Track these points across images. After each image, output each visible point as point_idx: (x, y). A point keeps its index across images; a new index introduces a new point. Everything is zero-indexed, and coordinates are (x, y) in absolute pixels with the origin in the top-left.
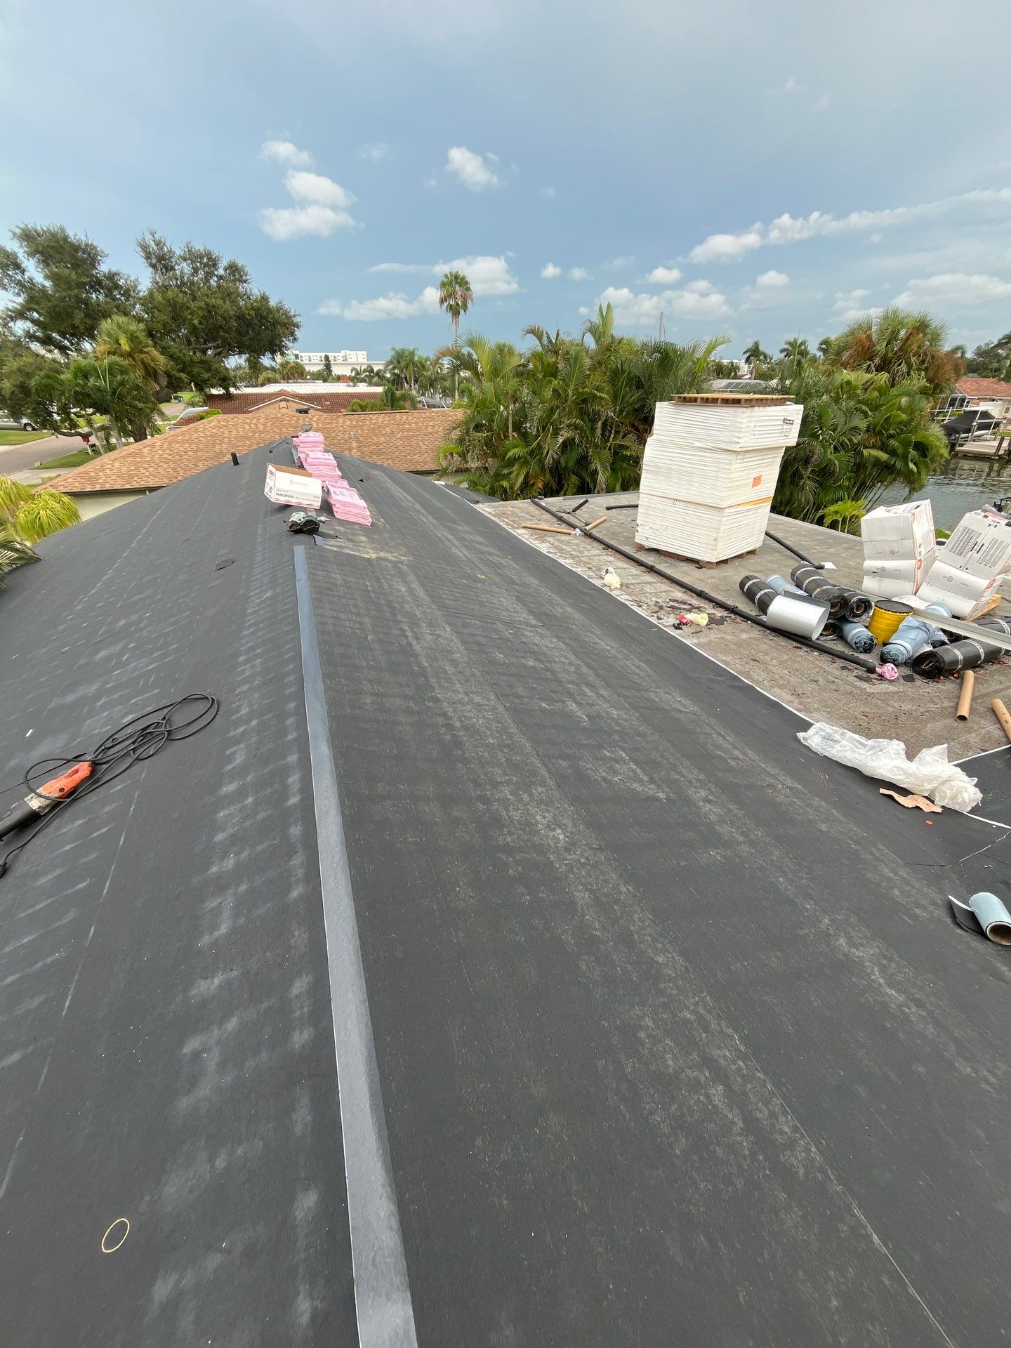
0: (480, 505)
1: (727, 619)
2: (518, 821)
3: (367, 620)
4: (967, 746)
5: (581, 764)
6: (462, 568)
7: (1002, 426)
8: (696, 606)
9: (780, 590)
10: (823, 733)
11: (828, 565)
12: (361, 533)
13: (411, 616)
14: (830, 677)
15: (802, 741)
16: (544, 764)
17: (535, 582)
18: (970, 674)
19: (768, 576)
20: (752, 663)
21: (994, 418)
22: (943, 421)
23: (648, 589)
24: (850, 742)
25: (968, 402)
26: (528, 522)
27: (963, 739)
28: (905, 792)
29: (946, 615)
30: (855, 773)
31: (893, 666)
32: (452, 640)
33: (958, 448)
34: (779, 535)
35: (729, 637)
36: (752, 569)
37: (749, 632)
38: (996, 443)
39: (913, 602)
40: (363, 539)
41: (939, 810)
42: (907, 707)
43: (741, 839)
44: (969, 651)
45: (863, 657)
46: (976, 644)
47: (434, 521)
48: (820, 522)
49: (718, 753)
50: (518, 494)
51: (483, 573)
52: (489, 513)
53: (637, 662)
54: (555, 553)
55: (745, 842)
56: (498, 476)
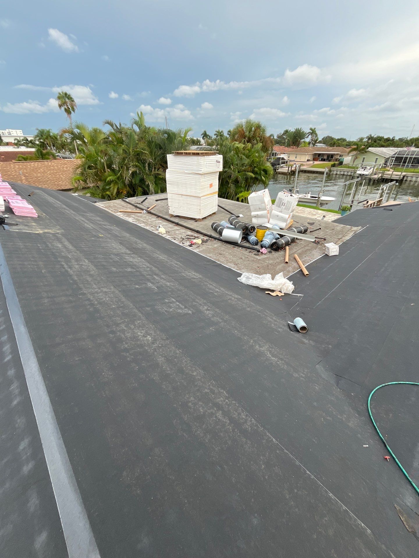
0: (97, 203)
1: (209, 240)
2: (130, 337)
3: (41, 263)
4: (289, 272)
5: (156, 307)
6: (91, 233)
7: (288, 163)
8: (197, 236)
9: (225, 227)
10: (246, 276)
11: (241, 215)
12: (32, 221)
13: (66, 258)
14: (246, 256)
15: (240, 281)
16: (140, 311)
17: (128, 235)
18: (287, 247)
19: (221, 221)
20: (219, 255)
21: (285, 160)
22: (271, 161)
23: (177, 232)
24: (255, 278)
25: (277, 154)
26: (122, 209)
27: (288, 270)
28: (273, 291)
29: (278, 229)
30: (257, 287)
31: (265, 249)
32: (89, 266)
33: (277, 171)
34: (223, 206)
35: (210, 247)
36: (215, 220)
37: (217, 244)
38: (287, 169)
39: (268, 225)
40: (34, 224)
41: (283, 295)
42: (271, 262)
43: (221, 321)
44: (286, 240)
45: (255, 247)
46: (288, 237)
47: (74, 212)
48: (238, 200)
49: (210, 291)
50: (116, 197)
51: (102, 234)
52: (102, 207)
53: (176, 262)
54: (136, 222)
55: (222, 322)
56: (104, 190)
